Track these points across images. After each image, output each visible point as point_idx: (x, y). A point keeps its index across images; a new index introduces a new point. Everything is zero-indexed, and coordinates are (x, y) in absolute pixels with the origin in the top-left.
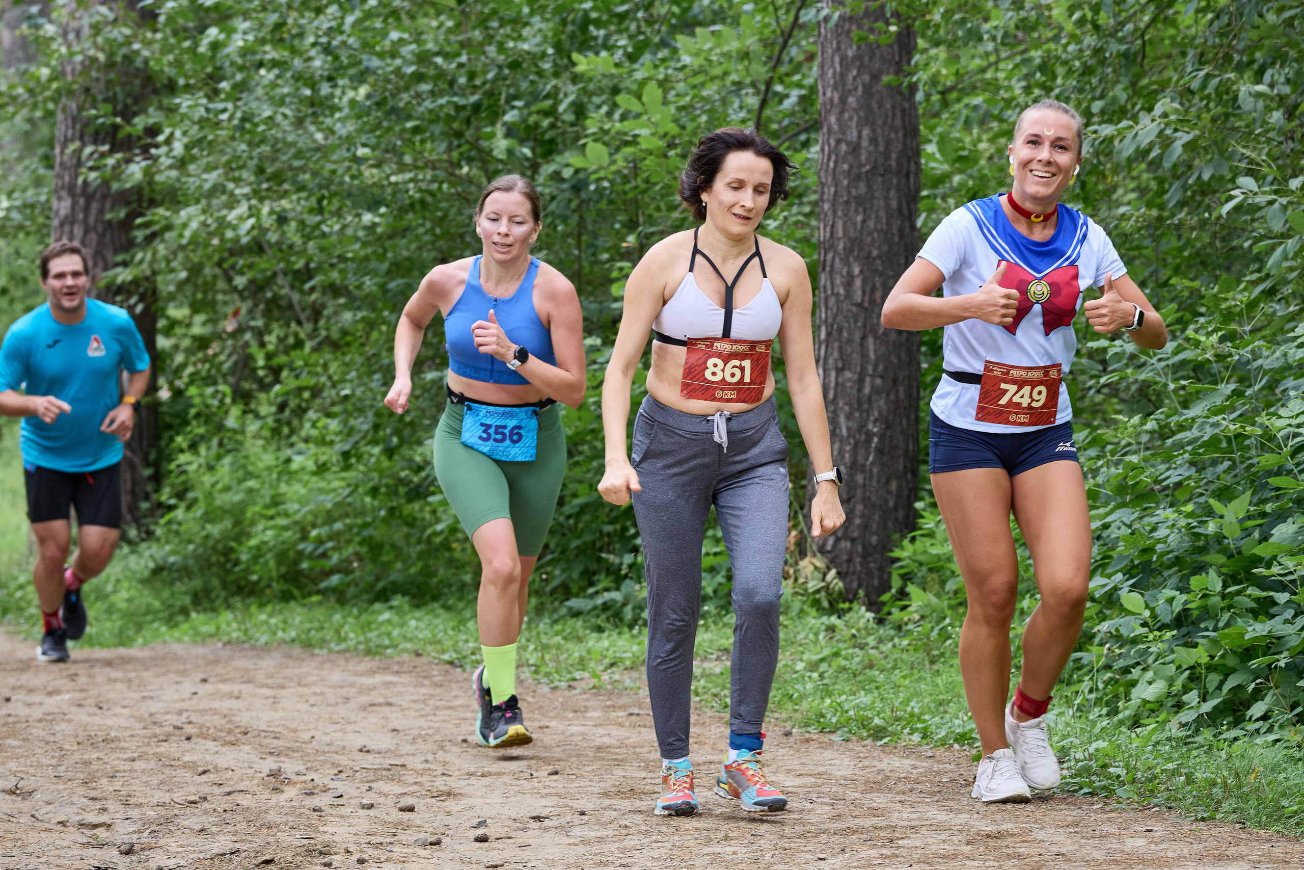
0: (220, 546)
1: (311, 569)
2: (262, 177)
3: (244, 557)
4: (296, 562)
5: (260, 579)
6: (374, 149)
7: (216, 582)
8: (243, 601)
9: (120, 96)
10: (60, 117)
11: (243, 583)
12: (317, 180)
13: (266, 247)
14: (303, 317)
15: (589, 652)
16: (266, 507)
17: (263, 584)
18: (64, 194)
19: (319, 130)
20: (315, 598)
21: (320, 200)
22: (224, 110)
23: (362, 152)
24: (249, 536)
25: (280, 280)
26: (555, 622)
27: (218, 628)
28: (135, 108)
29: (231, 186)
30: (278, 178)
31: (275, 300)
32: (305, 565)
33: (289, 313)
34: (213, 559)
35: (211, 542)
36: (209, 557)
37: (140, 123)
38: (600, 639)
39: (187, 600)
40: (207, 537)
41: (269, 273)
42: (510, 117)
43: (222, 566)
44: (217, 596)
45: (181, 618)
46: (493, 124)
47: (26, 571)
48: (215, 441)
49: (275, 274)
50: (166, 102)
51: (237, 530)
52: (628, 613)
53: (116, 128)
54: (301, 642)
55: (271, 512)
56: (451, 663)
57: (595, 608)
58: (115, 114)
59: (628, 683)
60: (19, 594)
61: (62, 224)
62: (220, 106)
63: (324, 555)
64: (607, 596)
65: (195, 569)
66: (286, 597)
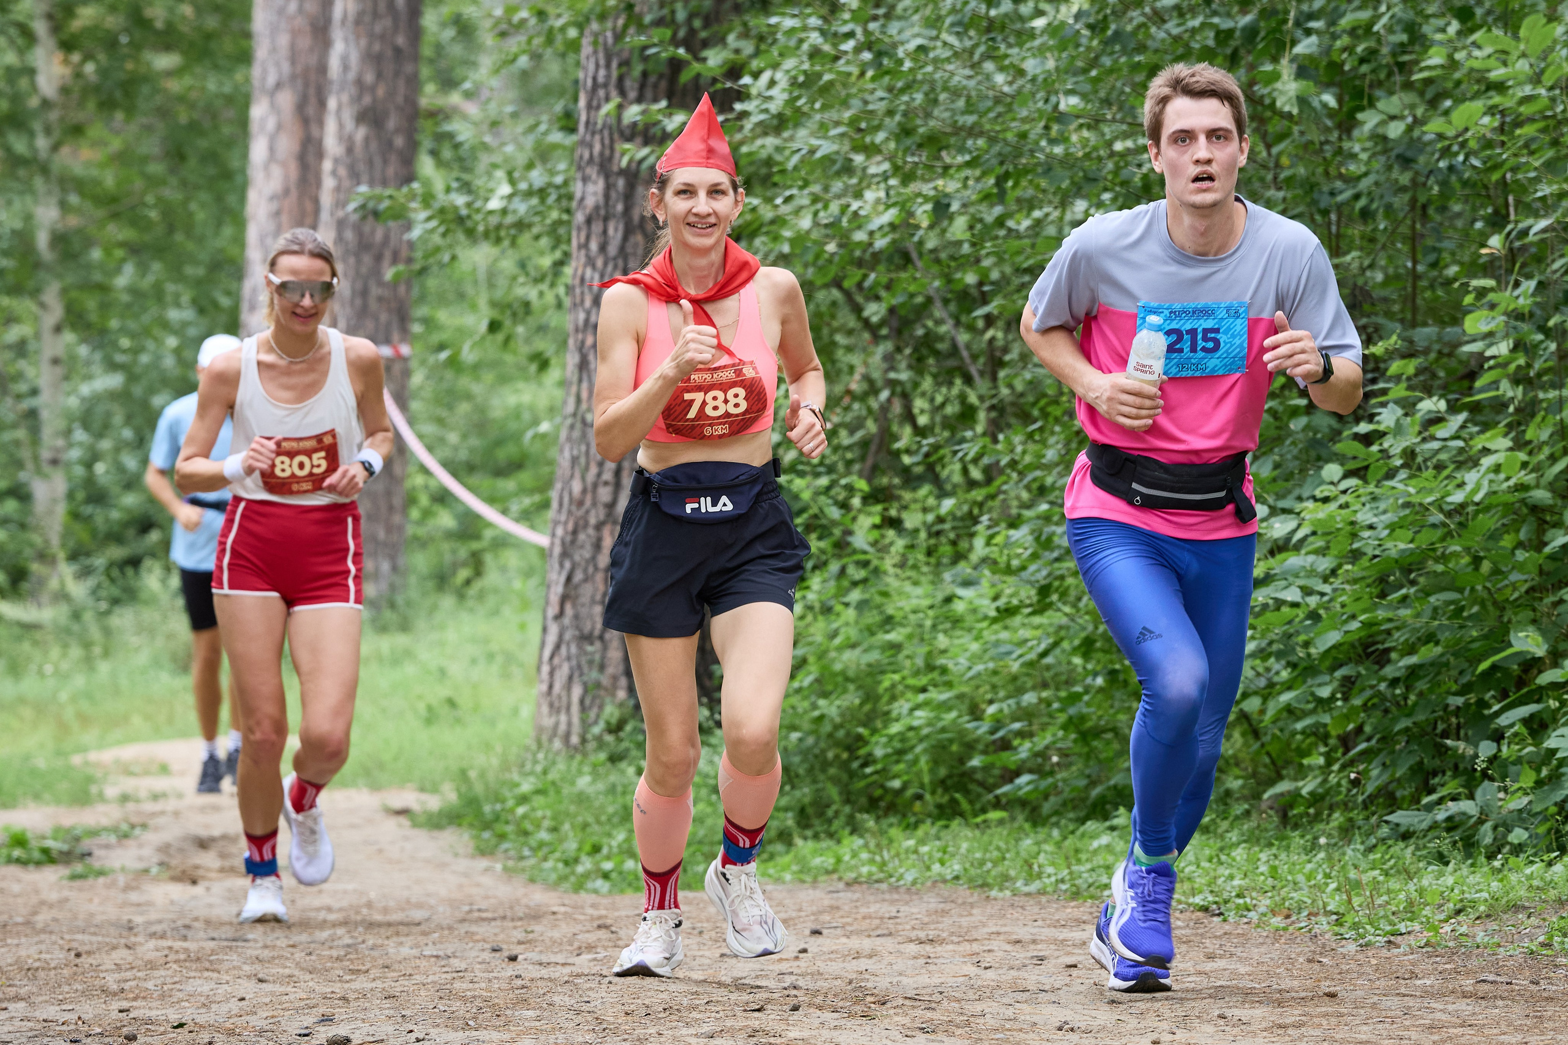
0: (841, 734)
1: (986, 768)
2: (909, 142)
3: (879, 752)
4: (962, 761)
5: (905, 786)
6: (1084, 96)
7: (833, 792)
8: (878, 819)
9: (681, 15)
10: (587, 49)
11: (878, 792)
12: (997, 148)
13: (914, 255)
14: (973, 370)
15: (1421, 891)
16: (917, 673)
17: (910, 792)
18: (592, 171)
19: (1002, 69)
20: (994, 815)
21: (1000, 181)
22: (851, 35)
23: (1069, 103)
24: (887, 718)
25: (938, 312)
26: (1371, 849)
27: (839, 860)
28: (703, 34)
29: (859, 159)
30: (934, 143)
31: (929, 341)
32: (976, 762)
33: (951, 363)
34: (830, 755)
35: (827, 728)
36: (823, 752)
37: (715, 59)
38: (1441, 874)
39: (790, 820)
40: (821, 718)
41: (919, 299)
42: (1306, 46)
43: (845, 765)
44: (837, 813)
45: (779, 847)
46: (1275, 60)
47: (532, 773)
48: (834, 567)
49: (929, 300)
50: (753, 22)
51: (867, 707)
52: (1486, 835)
53: (676, 65)
54: (971, 880)
55: (923, 681)
56: (1205, 909)
57: (1434, 826)
58: (675, 42)
59: (1480, 937)
60: (521, 810)
61: (589, 221)
62: (846, 29)
63: (1005, 745)
64: (1453, 807)
65: (801, 771)
66: (947, 812)
